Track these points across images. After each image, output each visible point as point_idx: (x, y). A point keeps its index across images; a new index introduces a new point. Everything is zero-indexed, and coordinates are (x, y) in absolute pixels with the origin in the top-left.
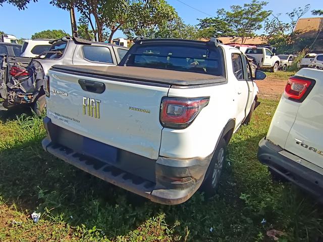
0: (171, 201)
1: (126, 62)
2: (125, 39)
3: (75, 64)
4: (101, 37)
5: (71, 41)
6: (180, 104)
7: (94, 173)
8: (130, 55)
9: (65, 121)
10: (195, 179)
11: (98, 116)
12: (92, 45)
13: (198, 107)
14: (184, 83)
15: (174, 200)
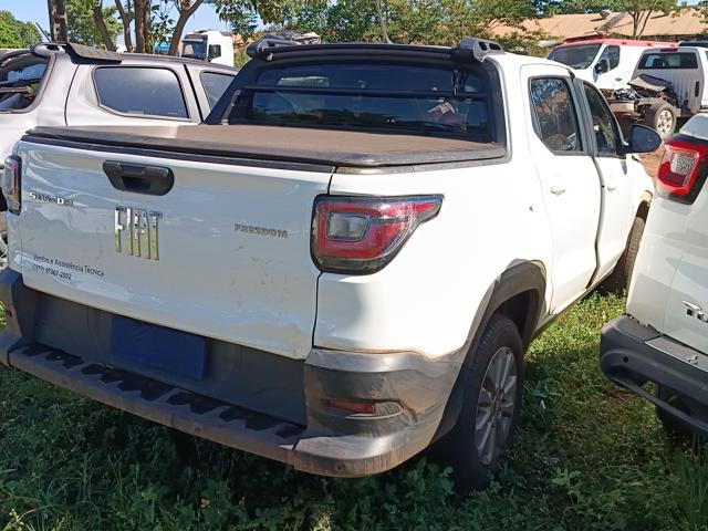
0: (347, 465)
1: (227, 113)
2: (224, 34)
3: (72, 123)
4: (145, 33)
5: (62, 54)
6: (360, 212)
7: (143, 410)
8: (238, 93)
9: (64, 275)
10: (410, 410)
11: (154, 255)
12: (123, 63)
13: (407, 219)
14: (370, 162)
15: (353, 461)
